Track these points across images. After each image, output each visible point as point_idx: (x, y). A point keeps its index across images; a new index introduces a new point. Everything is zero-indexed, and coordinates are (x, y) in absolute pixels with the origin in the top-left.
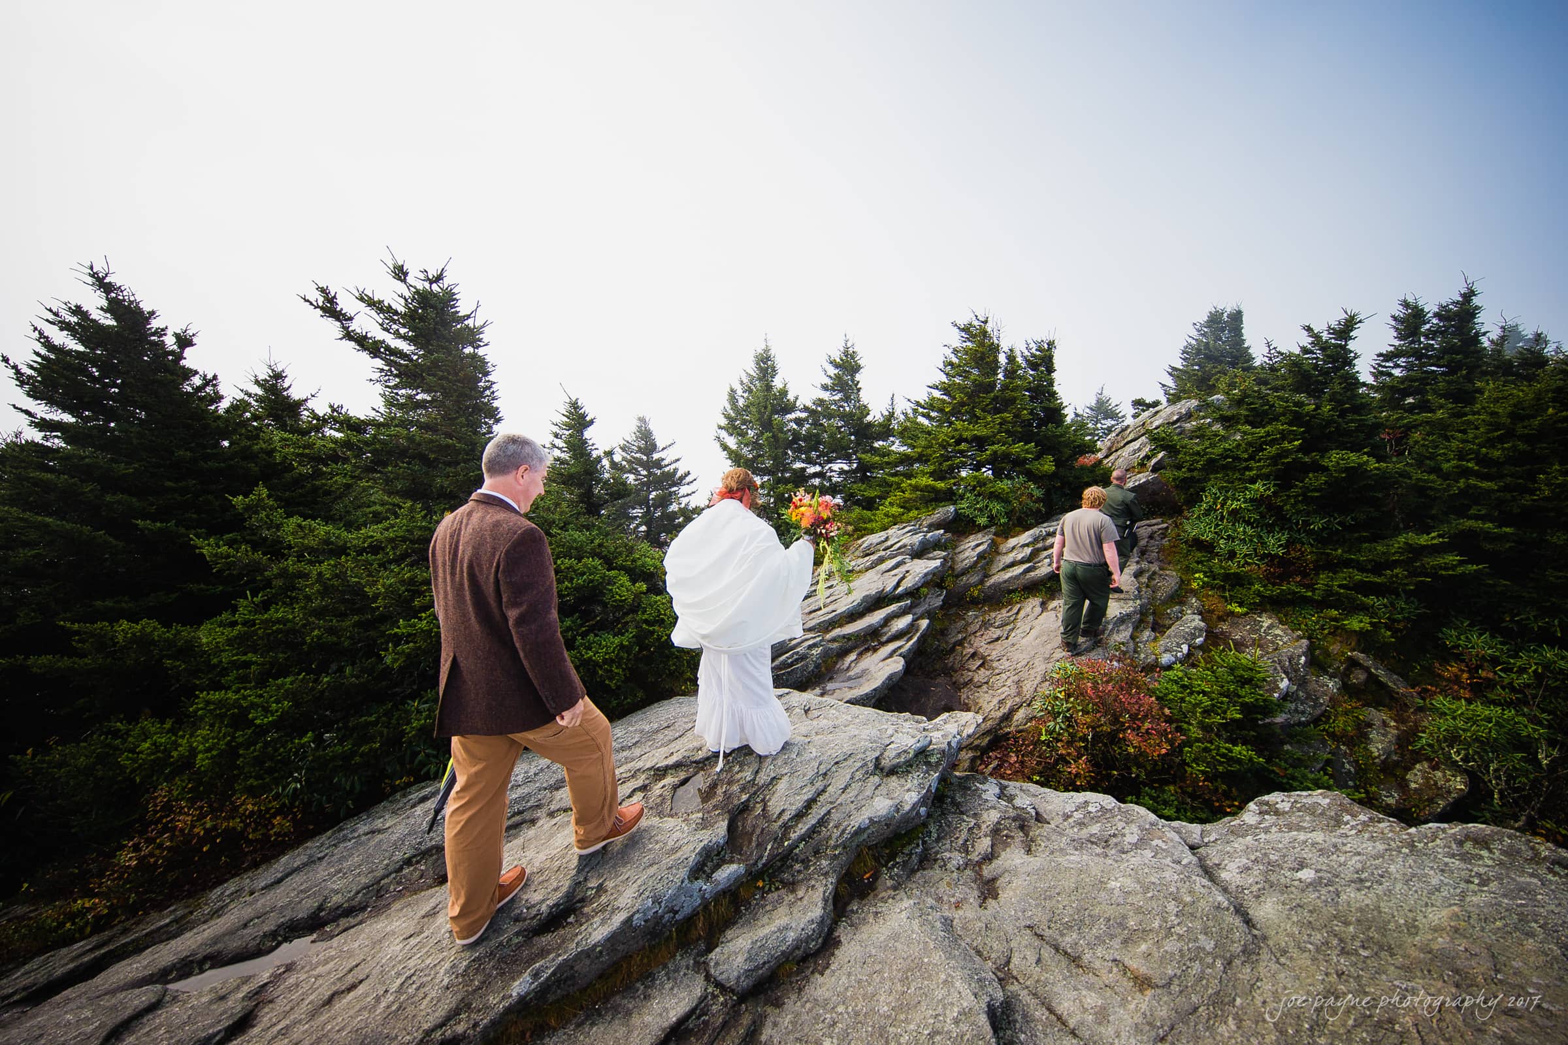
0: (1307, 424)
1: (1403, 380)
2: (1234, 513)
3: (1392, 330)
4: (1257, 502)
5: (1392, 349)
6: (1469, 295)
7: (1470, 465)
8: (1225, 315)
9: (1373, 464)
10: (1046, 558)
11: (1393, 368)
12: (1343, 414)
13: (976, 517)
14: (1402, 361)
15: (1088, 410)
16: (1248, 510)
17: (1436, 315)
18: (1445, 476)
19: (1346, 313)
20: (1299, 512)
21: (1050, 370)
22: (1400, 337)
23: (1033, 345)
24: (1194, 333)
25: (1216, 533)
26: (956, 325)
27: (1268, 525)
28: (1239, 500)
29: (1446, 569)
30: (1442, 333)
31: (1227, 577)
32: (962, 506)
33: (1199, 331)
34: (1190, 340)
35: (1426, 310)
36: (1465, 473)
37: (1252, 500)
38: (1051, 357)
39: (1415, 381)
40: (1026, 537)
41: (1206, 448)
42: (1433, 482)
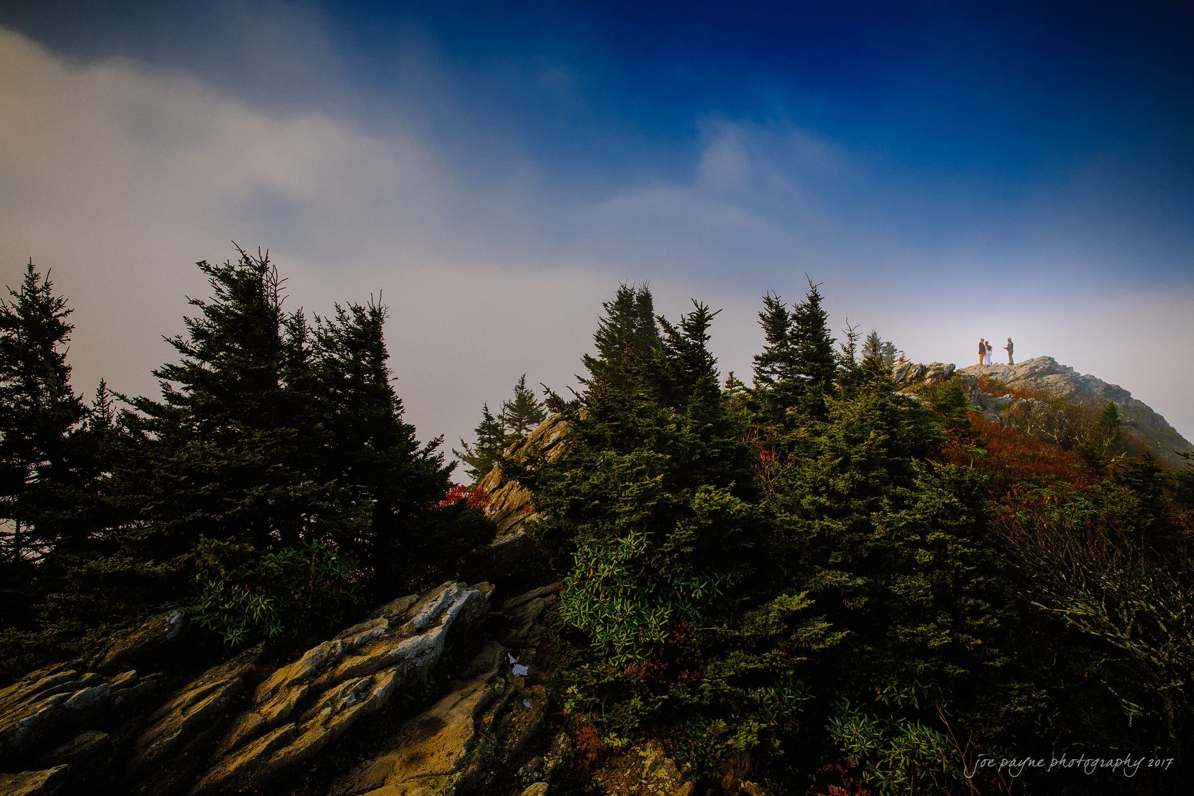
0: (672, 450)
1: (781, 388)
2: (608, 581)
3: (764, 330)
4: (633, 563)
5: (766, 352)
6: (815, 299)
7: (822, 500)
8: (635, 297)
9: (738, 505)
10: (323, 707)
11: (771, 373)
12: (706, 437)
13: (224, 628)
14: (776, 366)
15: (507, 410)
16: (623, 578)
17: (795, 317)
18: (806, 515)
19: (697, 305)
20: (675, 575)
21: (380, 354)
22: (771, 340)
23: (349, 313)
24: (606, 316)
25: (591, 615)
26: (207, 269)
27: (650, 597)
28: (611, 563)
29: (817, 641)
30: (802, 337)
31: (602, 690)
32: (198, 608)
33: (612, 314)
34: (603, 324)
35: (786, 311)
36: (821, 511)
37: (627, 562)
38: (377, 335)
39: (789, 390)
40: (300, 667)
41: (569, 485)
42: (796, 523)
